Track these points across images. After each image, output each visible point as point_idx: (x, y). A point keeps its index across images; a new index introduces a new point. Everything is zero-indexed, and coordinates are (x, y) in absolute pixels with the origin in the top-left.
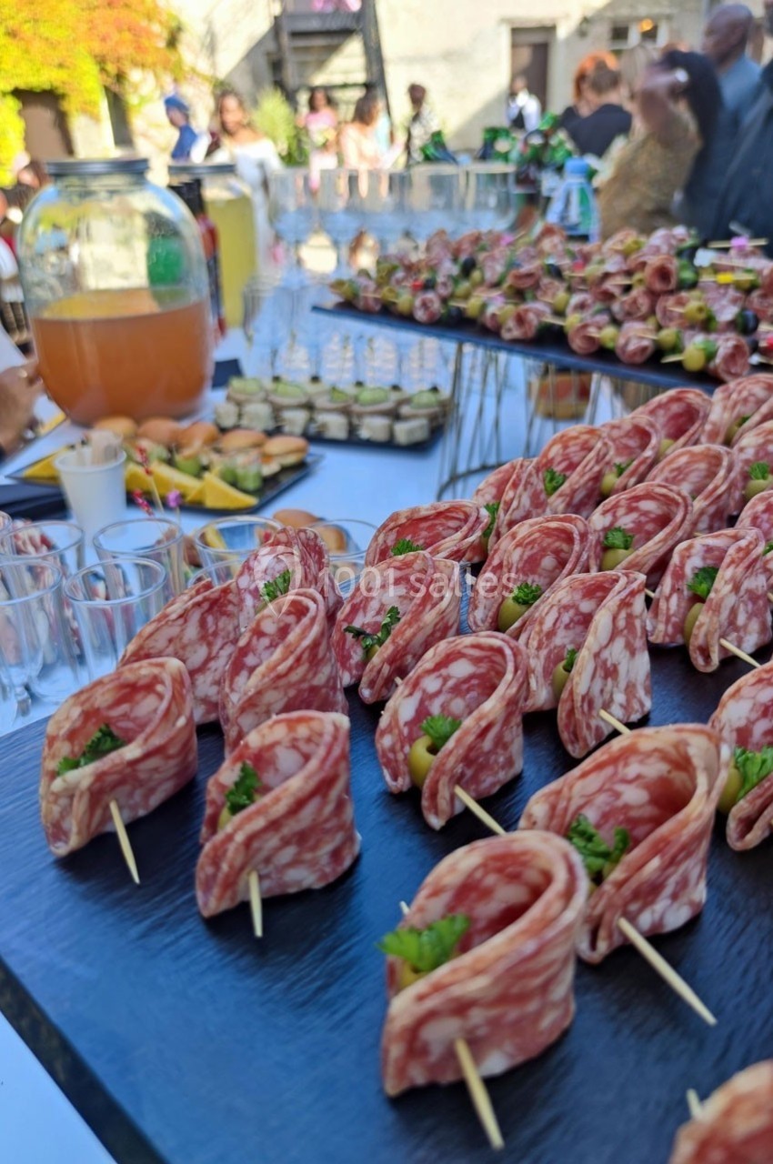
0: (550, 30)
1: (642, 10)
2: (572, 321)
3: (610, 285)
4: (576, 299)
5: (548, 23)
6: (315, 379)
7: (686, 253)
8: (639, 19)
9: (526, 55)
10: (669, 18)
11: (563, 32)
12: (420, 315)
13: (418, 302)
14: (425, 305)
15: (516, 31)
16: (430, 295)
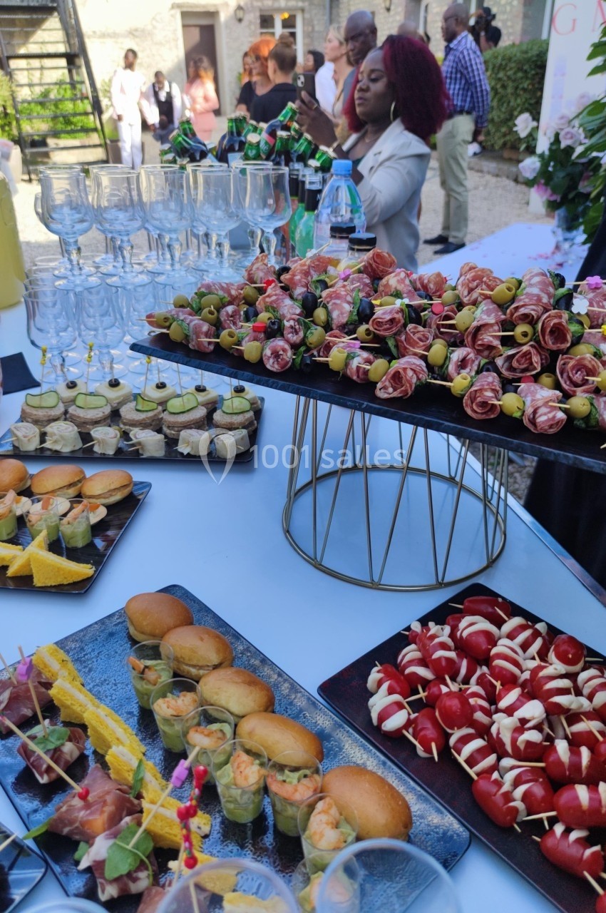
0: (213, 15)
1: (283, 4)
2: (459, 383)
3: (487, 338)
4: (458, 354)
5: (212, 10)
6: (114, 384)
7: (563, 303)
8: (280, 10)
9: (196, 35)
10: (303, 10)
11: (223, 17)
12: (271, 365)
13: (268, 352)
14: (276, 355)
15: (185, 15)
16: (279, 343)
